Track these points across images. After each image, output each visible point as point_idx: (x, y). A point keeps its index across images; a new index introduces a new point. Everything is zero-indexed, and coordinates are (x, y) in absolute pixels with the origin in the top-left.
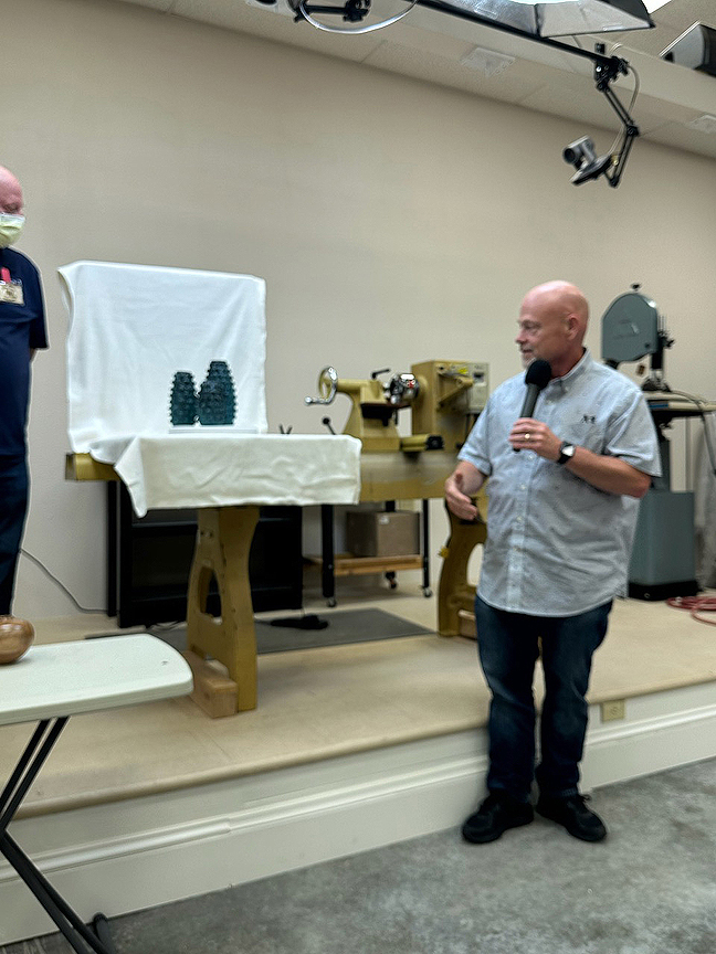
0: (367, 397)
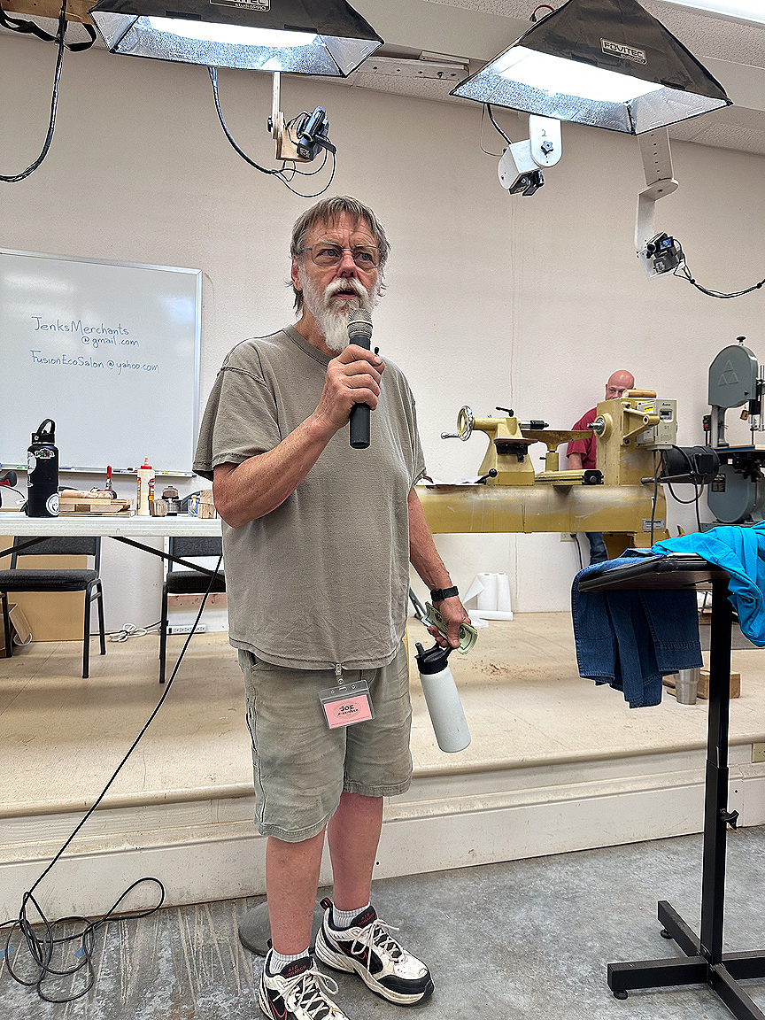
0: (504, 433)
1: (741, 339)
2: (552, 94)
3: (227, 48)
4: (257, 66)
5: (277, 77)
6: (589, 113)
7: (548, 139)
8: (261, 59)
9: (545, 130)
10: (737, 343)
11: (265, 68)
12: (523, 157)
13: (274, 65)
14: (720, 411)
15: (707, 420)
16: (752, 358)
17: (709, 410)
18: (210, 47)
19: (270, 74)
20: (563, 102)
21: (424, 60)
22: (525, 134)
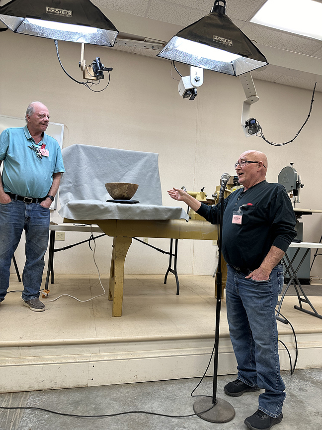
1: (292, 164)
2: (199, 57)
3: (62, 33)
4: (74, 41)
5: (83, 45)
6: (216, 66)
7: (198, 76)
8: (76, 37)
9: (197, 72)
10: (290, 166)
11: (78, 41)
12: (187, 82)
13: (82, 40)
16: (295, 172)
18: (55, 32)
19: (80, 44)
20: (204, 61)
21: (145, 41)
22: (188, 73)
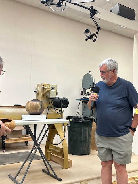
1: (90, 72)
10: (89, 73)
14: (85, 90)
15: (82, 92)
16: (92, 77)
17: (82, 89)
